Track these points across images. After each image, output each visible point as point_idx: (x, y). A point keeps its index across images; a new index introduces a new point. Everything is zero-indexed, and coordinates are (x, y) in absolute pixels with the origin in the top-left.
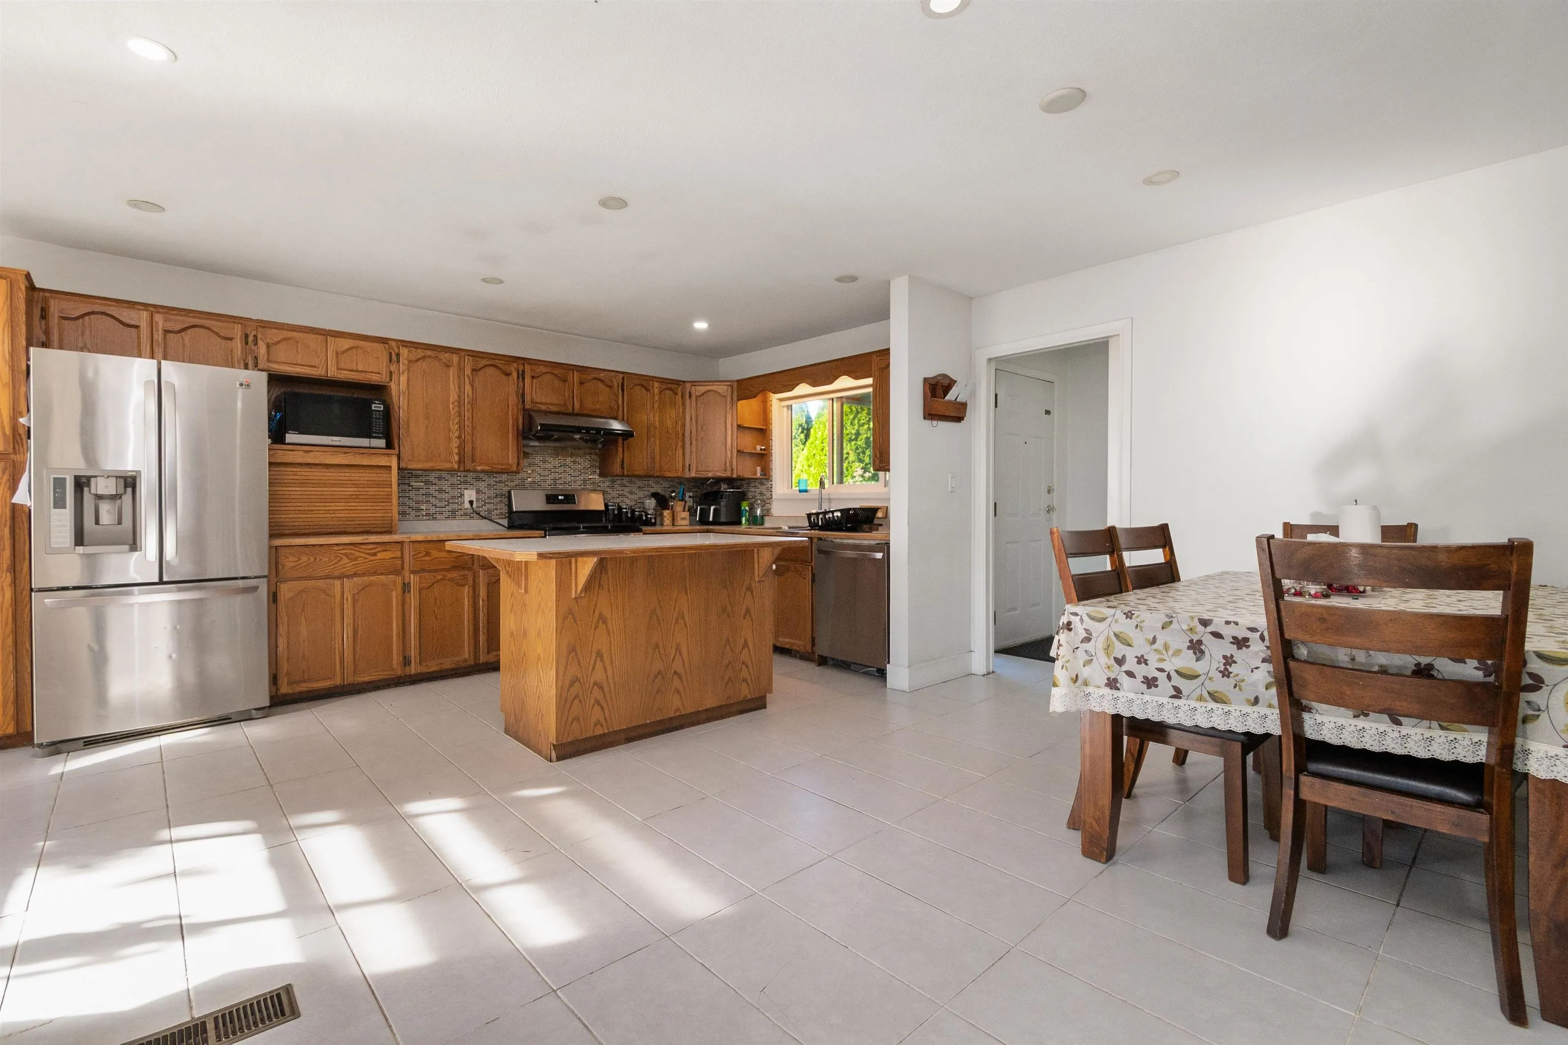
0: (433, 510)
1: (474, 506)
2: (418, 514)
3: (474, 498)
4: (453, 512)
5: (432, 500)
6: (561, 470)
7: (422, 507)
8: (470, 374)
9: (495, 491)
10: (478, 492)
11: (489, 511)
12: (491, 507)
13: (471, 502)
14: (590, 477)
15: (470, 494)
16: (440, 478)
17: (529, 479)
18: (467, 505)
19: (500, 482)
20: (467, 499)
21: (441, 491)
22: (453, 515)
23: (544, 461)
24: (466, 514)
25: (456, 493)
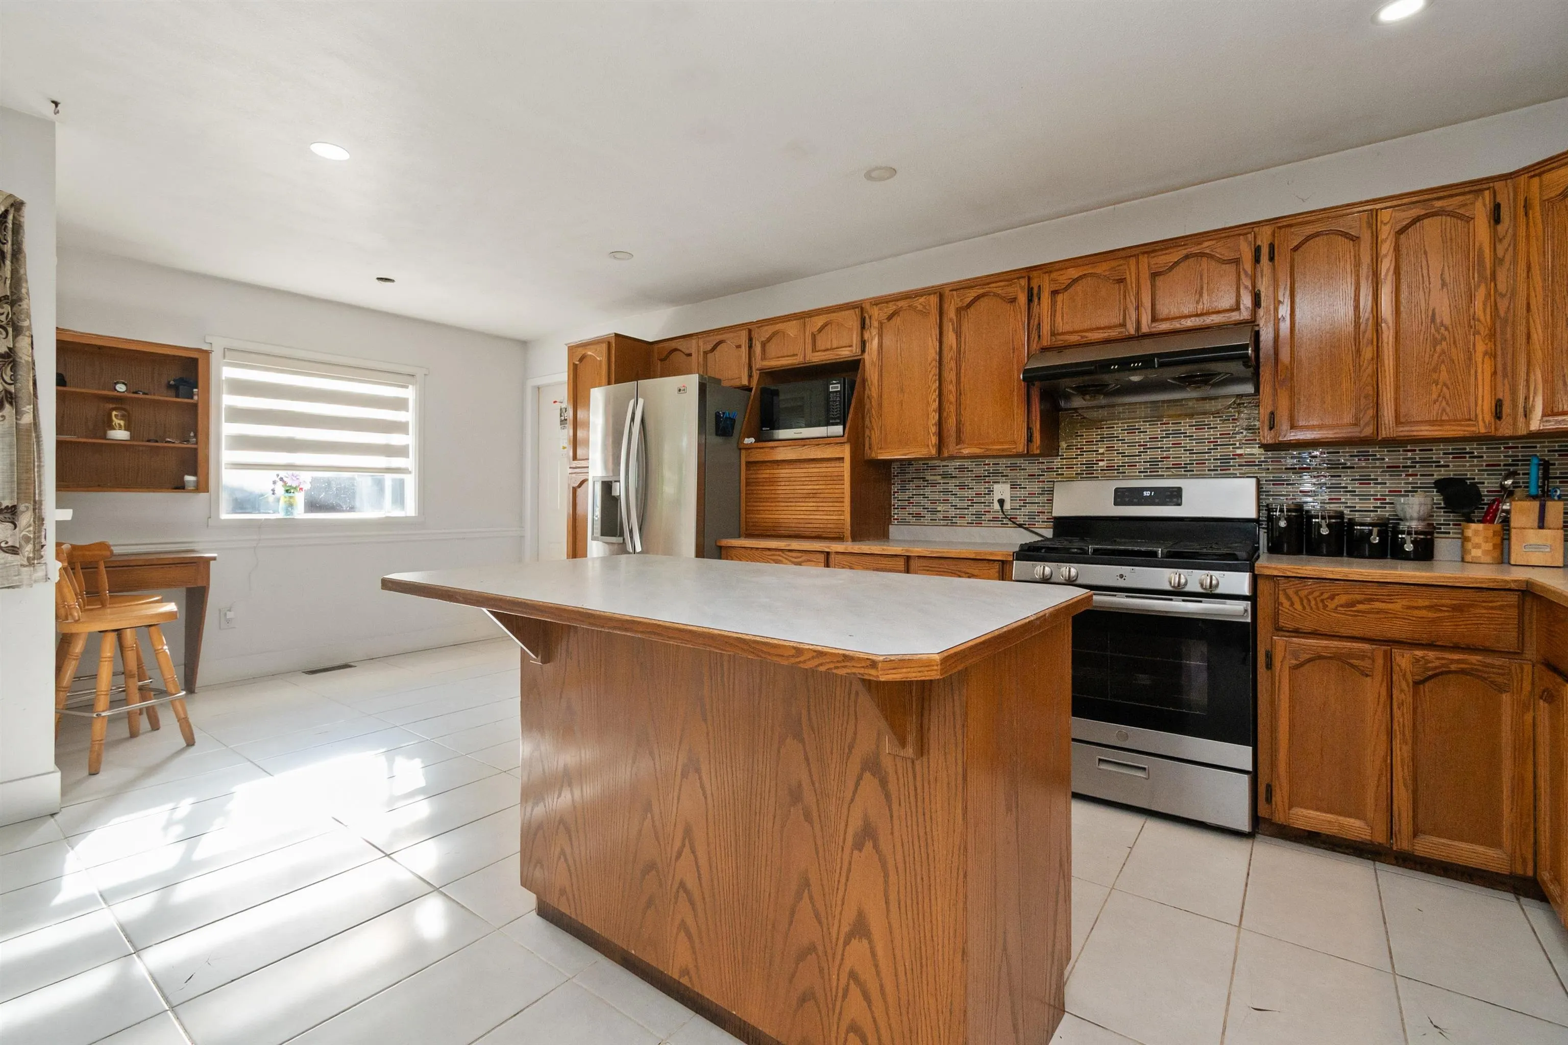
0: (952, 512)
1: (1007, 506)
2: (934, 517)
3: (1007, 496)
4: (978, 515)
5: (952, 499)
6: (1168, 442)
7: (939, 509)
8: (954, 318)
9: (1041, 485)
10: (1013, 486)
11: (1032, 516)
12: (1035, 508)
13: (1001, 502)
14: (1239, 452)
15: (1002, 490)
16: (961, 469)
17: (1101, 464)
18: (997, 506)
19: (1050, 470)
20: (997, 496)
21: (962, 487)
22: (978, 520)
23: (1131, 431)
24: (995, 519)
25: (982, 489)
